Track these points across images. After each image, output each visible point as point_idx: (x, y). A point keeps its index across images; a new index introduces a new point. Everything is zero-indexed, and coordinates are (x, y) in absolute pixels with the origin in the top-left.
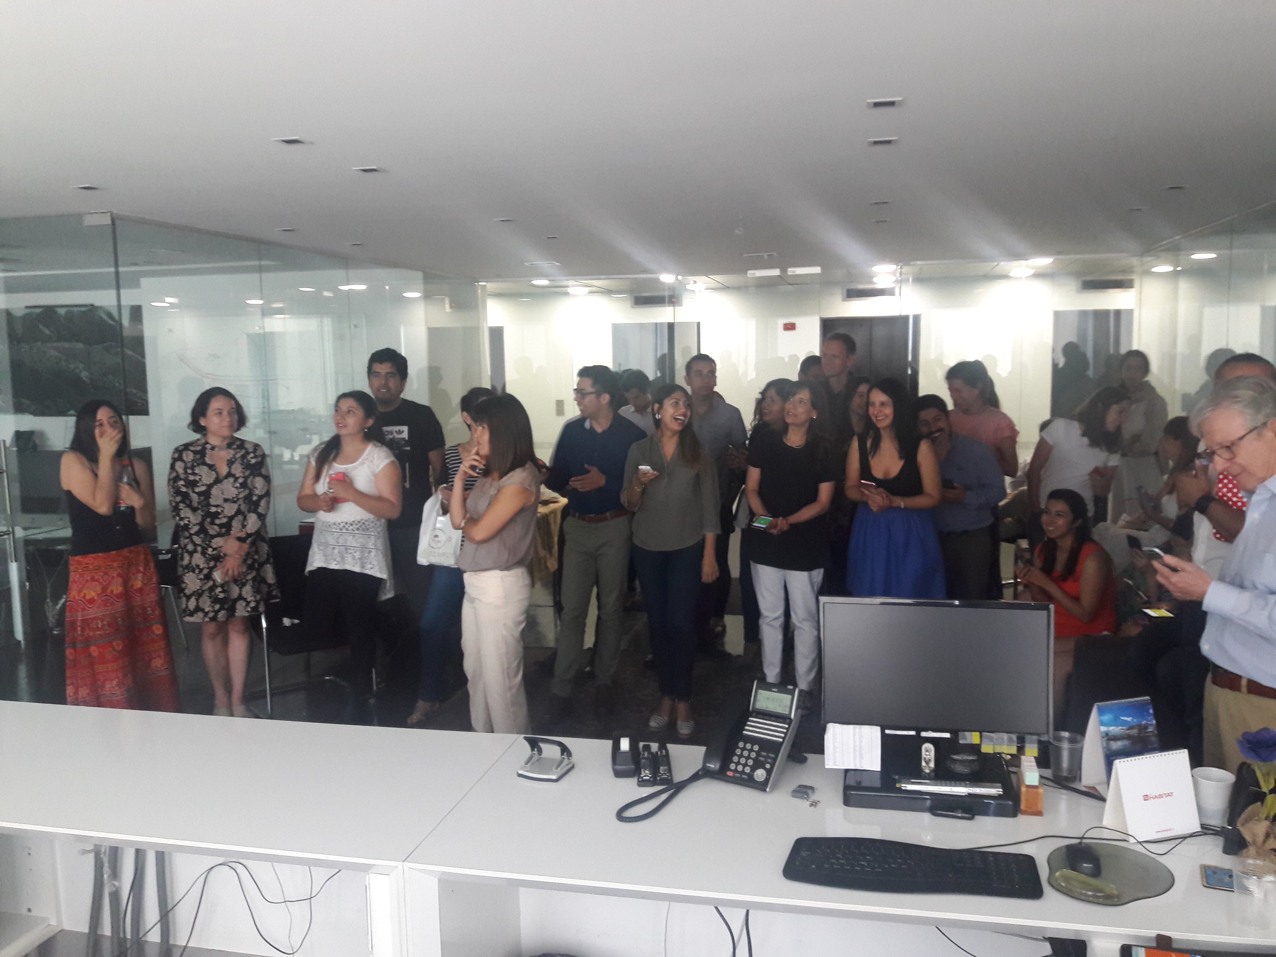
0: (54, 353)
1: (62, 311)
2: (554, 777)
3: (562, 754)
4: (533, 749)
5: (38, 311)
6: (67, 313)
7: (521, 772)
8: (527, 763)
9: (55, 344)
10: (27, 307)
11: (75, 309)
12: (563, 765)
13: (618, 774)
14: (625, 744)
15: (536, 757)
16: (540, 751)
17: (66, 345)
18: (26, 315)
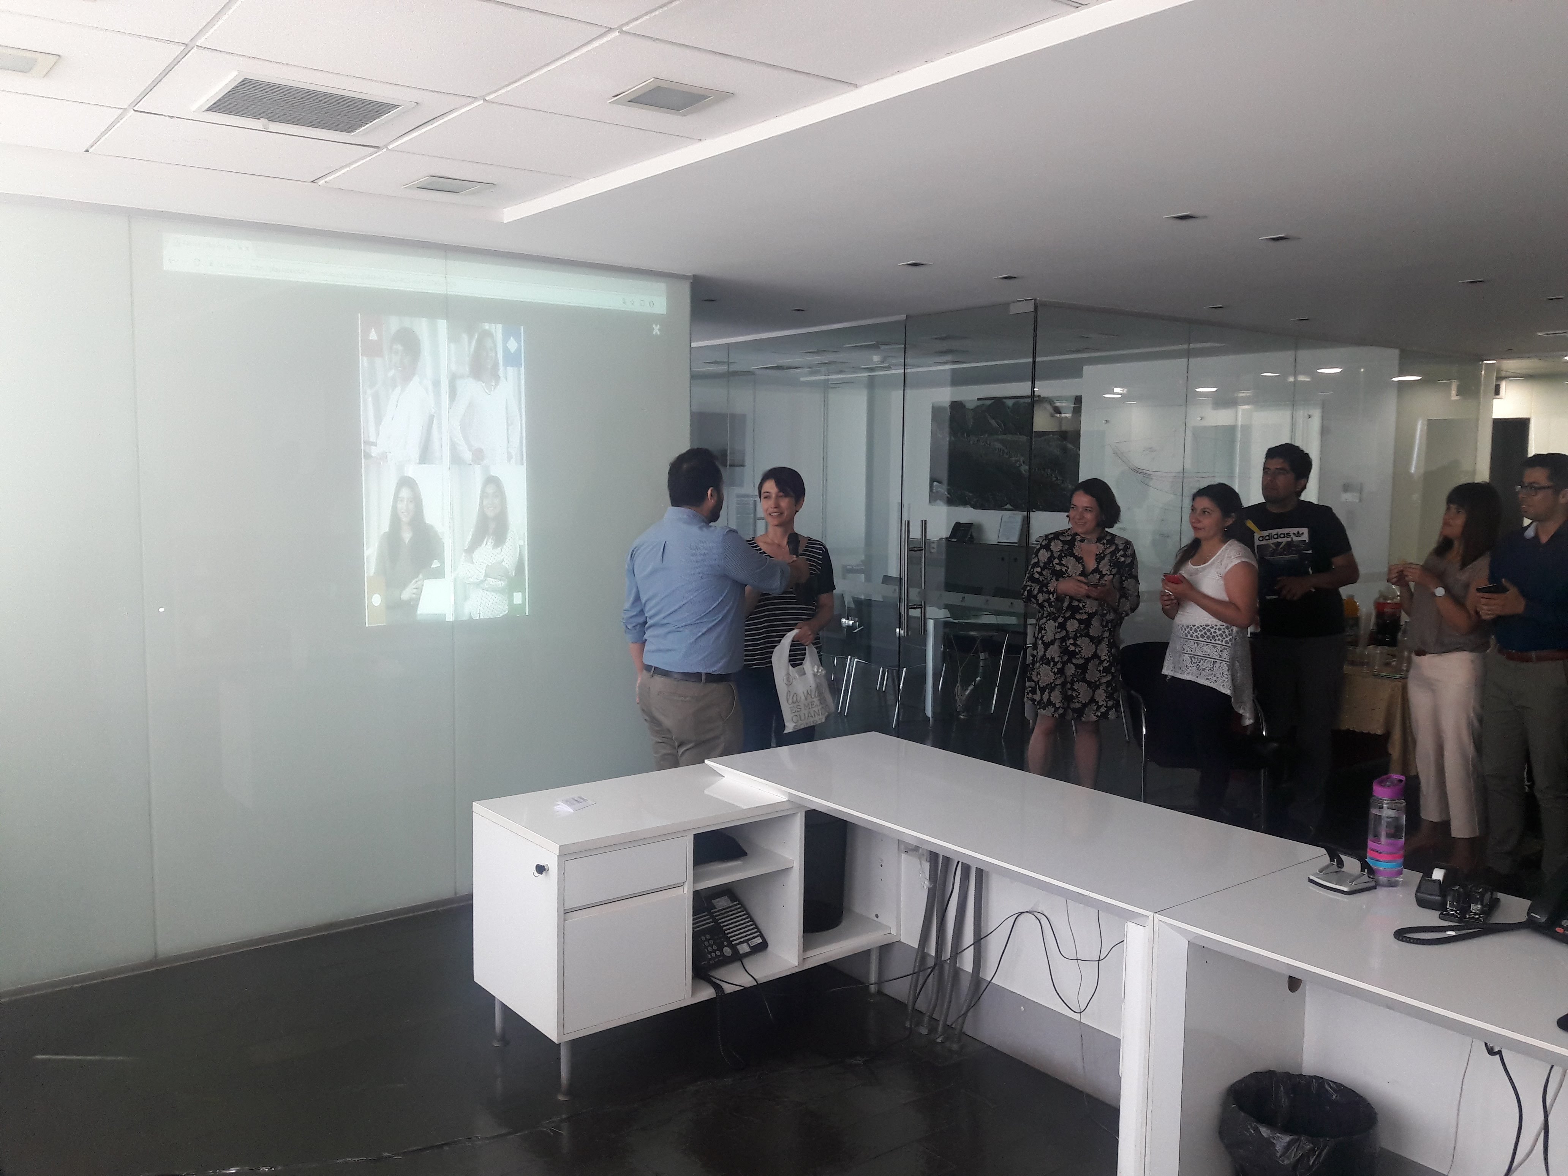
0: (998, 445)
1: (1010, 403)
2: (1346, 889)
3: (1363, 870)
4: (1332, 860)
5: (989, 402)
6: (1014, 404)
7: (1312, 877)
8: (1321, 872)
9: (1000, 437)
10: (978, 399)
11: (1022, 401)
12: (1359, 881)
13: (1422, 903)
14: (1438, 874)
15: (1335, 867)
16: (1341, 864)
17: (1010, 437)
18: (977, 407)
